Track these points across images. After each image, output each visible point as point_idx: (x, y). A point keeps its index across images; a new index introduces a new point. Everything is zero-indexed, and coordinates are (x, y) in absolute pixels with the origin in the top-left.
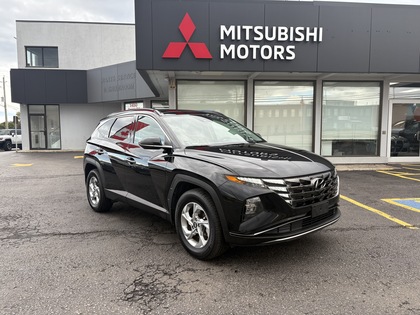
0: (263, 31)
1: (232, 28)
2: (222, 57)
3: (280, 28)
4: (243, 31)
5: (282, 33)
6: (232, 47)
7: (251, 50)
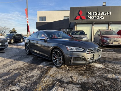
0: (97, 13)
2: (88, 19)
3: (101, 12)
4: (93, 13)
5: (102, 13)
6: (90, 17)
7: (94, 17)
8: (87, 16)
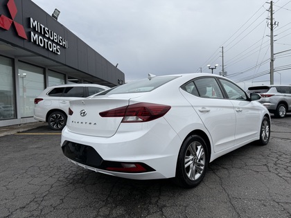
0: (48, 31)
1: (36, 22)
2: (32, 40)
3: (54, 34)
4: (41, 27)
5: (55, 37)
6: (36, 35)
7: (44, 41)
8: (29, 30)
